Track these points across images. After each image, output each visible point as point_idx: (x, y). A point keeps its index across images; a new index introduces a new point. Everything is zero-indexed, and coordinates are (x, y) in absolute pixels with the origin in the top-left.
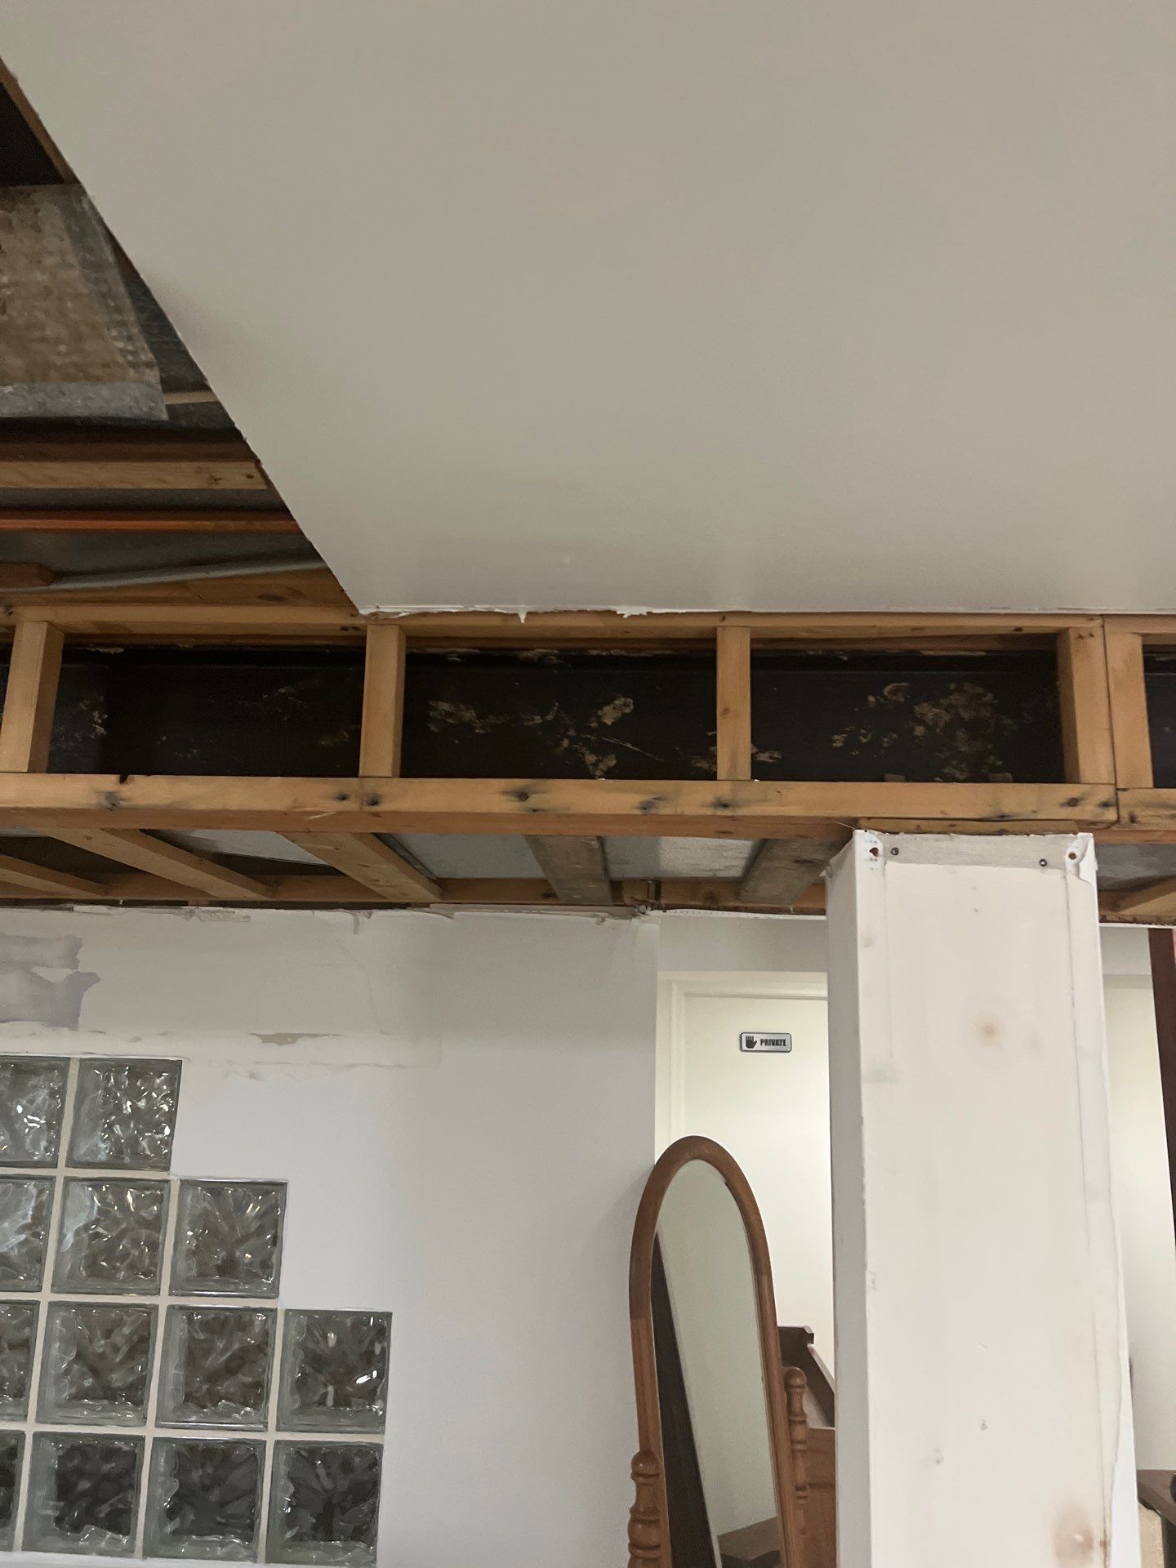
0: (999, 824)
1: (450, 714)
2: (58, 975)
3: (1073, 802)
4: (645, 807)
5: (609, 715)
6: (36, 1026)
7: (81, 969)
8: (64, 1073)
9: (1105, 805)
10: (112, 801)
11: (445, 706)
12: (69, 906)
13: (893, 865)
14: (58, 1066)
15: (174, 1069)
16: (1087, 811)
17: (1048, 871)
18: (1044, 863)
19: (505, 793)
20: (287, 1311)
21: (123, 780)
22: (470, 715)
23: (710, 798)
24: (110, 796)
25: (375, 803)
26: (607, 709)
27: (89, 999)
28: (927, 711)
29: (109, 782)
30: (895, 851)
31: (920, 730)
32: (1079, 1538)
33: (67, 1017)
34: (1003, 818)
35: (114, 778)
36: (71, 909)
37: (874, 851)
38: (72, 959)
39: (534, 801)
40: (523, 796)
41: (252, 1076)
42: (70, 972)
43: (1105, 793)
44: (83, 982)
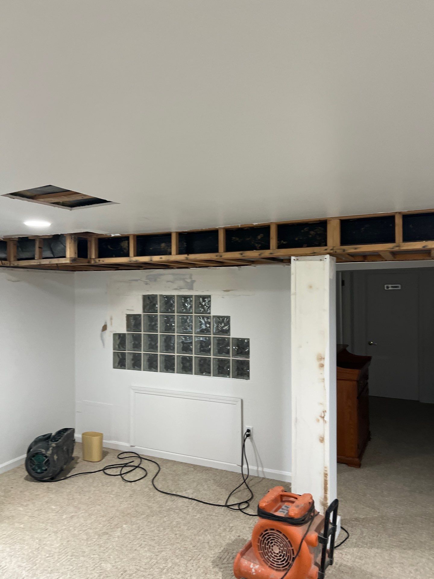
0: (314, 254)
1: (235, 239)
2: (189, 281)
3: (326, 250)
4: (260, 255)
5: (259, 237)
6: (187, 290)
7: (193, 280)
8: (192, 297)
9: (331, 250)
10: (187, 259)
11: (234, 238)
12: (189, 268)
13: (297, 262)
14: (190, 297)
15: (209, 297)
16: (328, 251)
17: (322, 261)
18: (321, 260)
19: (239, 254)
20: (232, 338)
21: (188, 255)
22: (237, 239)
23: (269, 253)
24: (186, 258)
25: (221, 257)
26: (259, 236)
27: (195, 285)
28: (312, 232)
29: (186, 256)
30: (298, 259)
31: (310, 236)
32: (320, 357)
33: (191, 288)
34: (314, 253)
35: (187, 255)
36: (189, 269)
37: (294, 260)
38: (191, 278)
39: (244, 255)
40: (242, 254)
41: (223, 298)
42: (191, 280)
43: (331, 248)
44: (193, 282)
